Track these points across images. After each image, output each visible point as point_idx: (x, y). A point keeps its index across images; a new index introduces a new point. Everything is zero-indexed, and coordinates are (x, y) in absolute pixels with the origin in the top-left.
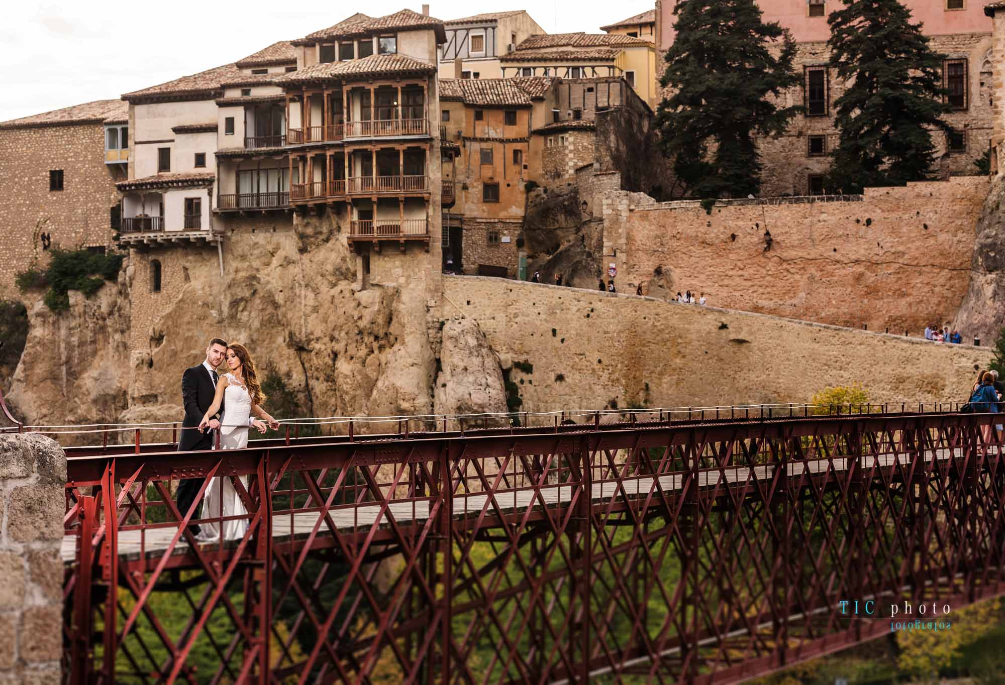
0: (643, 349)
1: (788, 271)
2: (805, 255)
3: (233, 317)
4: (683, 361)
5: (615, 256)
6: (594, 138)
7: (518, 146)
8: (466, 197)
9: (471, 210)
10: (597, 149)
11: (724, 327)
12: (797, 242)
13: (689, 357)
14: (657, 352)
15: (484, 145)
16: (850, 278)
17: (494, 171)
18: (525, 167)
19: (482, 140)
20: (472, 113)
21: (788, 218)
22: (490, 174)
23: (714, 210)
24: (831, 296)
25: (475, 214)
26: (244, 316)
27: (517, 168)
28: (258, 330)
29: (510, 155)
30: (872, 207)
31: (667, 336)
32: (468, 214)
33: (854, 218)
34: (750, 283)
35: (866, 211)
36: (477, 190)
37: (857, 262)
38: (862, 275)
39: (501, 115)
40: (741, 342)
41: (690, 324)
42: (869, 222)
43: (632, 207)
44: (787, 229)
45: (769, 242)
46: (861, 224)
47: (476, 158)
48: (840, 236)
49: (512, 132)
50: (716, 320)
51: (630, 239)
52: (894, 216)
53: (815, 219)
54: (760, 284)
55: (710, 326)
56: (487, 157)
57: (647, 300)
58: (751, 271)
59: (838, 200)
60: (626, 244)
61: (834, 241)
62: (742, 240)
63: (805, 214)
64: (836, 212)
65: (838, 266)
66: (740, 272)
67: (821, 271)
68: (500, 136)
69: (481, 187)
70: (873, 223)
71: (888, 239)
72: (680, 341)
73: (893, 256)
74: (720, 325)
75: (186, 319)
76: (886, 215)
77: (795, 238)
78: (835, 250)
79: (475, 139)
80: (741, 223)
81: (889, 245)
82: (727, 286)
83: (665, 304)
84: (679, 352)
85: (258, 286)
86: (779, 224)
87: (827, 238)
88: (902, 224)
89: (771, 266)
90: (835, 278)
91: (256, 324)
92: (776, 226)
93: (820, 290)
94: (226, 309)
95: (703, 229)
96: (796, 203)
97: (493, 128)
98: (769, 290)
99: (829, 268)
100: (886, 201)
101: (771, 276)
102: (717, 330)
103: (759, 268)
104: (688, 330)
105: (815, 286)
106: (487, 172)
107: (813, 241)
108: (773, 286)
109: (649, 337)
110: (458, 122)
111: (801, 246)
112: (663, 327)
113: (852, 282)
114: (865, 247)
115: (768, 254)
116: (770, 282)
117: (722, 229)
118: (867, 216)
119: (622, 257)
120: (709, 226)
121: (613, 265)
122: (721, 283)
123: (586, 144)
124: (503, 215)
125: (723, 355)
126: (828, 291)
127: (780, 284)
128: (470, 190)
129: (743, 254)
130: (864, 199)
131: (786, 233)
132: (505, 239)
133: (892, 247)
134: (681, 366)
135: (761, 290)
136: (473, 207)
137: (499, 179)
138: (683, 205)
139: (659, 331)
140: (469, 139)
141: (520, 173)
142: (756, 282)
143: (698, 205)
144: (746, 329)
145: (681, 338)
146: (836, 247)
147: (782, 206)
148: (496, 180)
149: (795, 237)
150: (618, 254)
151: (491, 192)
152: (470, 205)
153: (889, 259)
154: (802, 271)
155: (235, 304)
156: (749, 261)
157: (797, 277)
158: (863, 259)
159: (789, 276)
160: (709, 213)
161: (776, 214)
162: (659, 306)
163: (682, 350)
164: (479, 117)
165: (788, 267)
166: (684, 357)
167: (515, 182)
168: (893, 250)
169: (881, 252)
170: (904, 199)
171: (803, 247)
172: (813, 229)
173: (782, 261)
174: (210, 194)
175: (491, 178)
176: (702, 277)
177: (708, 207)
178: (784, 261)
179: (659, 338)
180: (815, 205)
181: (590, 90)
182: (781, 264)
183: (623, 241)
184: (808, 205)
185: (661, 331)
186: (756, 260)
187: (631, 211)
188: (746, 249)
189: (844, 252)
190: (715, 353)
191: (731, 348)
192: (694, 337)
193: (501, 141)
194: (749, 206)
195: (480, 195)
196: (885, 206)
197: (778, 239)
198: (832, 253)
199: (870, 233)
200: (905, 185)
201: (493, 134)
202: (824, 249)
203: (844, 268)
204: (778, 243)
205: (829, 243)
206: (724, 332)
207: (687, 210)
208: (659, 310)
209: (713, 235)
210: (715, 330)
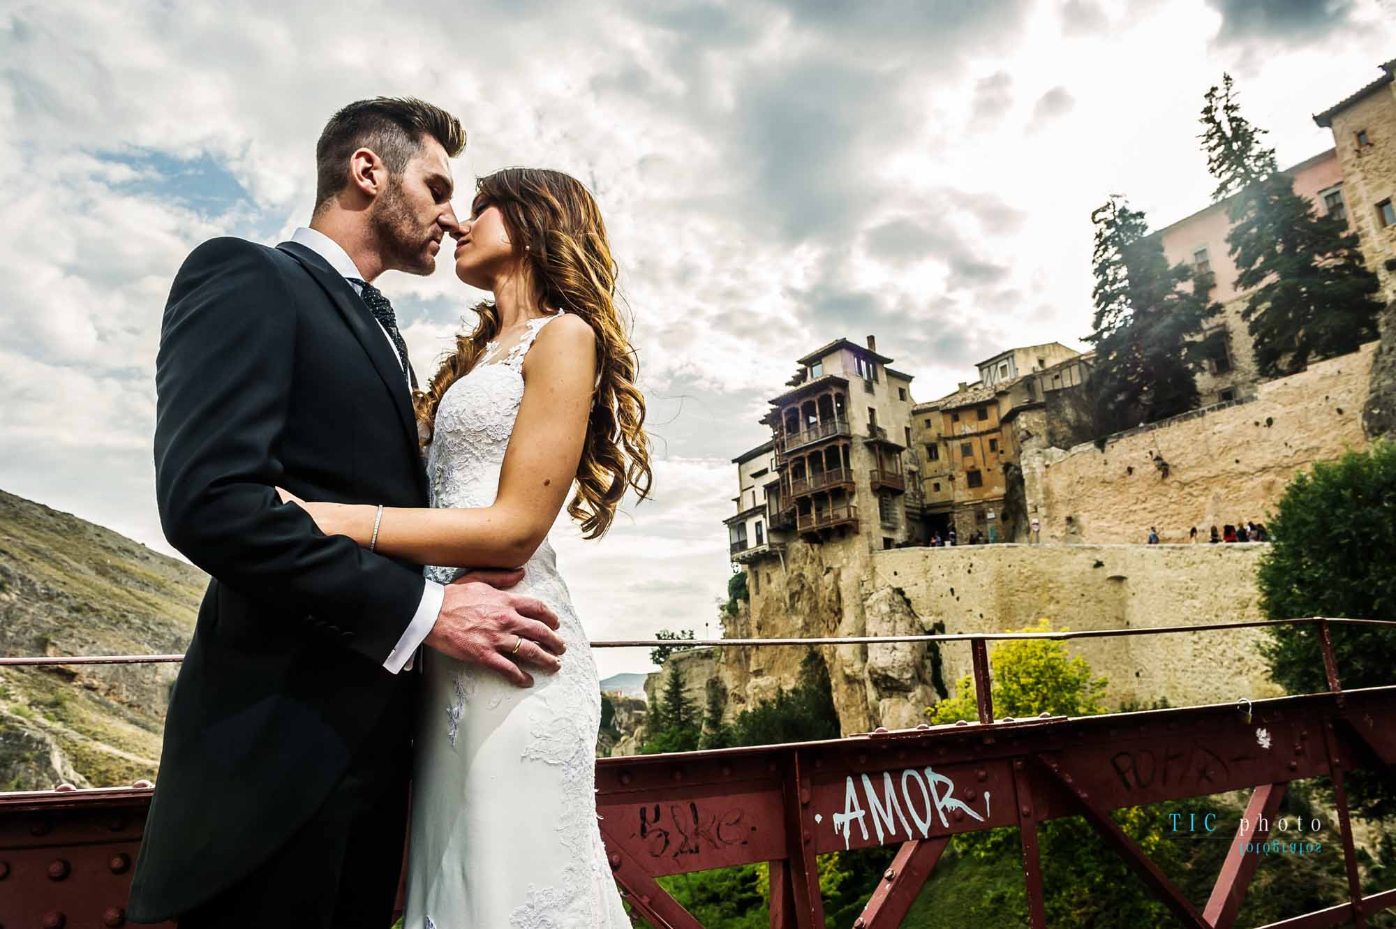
0: (1012, 598)
1: (1191, 494)
2: (1205, 473)
3: (793, 606)
4: (1057, 606)
5: (1036, 511)
6: (1044, 413)
7: (993, 436)
8: (953, 486)
9: (960, 496)
10: (1049, 423)
11: (1099, 564)
12: (1195, 462)
13: (1063, 602)
14: (1027, 600)
15: (963, 441)
16: (1260, 489)
17: (975, 461)
18: (1002, 452)
19: (960, 437)
20: (949, 417)
21: (1181, 438)
22: (972, 464)
23: (1108, 447)
24: (1241, 513)
25: (964, 499)
26: (799, 605)
27: (994, 455)
28: (808, 615)
29: (987, 445)
30: (1270, 404)
31: (1036, 582)
32: (957, 500)
33: (1252, 421)
34: (1154, 515)
35: (1264, 410)
36: (962, 478)
37: (1264, 470)
38: (1273, 483)
39: (974, 414)
40: (1120, 579)
41: (1060, 566)
42: (1270, 422)
43: (1047, 463)
44: (1181, 450)
45: (1164, 468)
46: (1260, 426)
47: (958, 453)
48: (1240, 445)
49: (984, 425)
50: (1089, 558)
51: (1048, 492)
52: (1298, 408)
53: (1210, 432)
54: (1165, 513)
55: (1083, 566)
56: (967, 451)
57: (1009, 547)
58: (1154, 502)
59: (1230, 405)
60: (1045, 499)
61: (1234, 452)
62: (1138, 471)
63: (1197, 429)
64: (1231, 419)
65: (1245, 478)
66: (1143, 506)
67: (1227, 487)
68: (975, 431)
69: (964, 476)
70: (1275, 422)
71: (1297, 436)
72: (1051, 585)
73: (1306, 455)
74: (1095, 562)
75: (771, 612)
76: (1288, 409)
77: (1191, 458)
78: (1237, 461)
79: (954, 438)
80: (1134, 454)
81: (1298, 442)
82: (1133, 522)
83: (1029, 548)
84: (1052, 598)
85: (804, 581)
86: (1172, 446)
87: (1226, 450)
88: (1310, 414)
89: (1173, 493)
90: (1243, 493)
91: (807, 610)
92: (1169, 450)
93: (1228, 509)
94: (787, 600)
95: (1102, 468)
96: (1185, 420)
97: (968, 426)
98: (1175, 518)
99: (1234, 483)
100: (1286, 393)
101: (1174, 503)
102: (1091, 570)
103: (1161, 497)
104: (1058, 573)
105: (1222, 505)
106: (969, 462)
107: (1211, 456)
108: (1179, 514)
109: (1016, 585)
110: (938, 427)
111: (1200, 465)
112: (1030, 573)
113: (1262, 492)
114: (1272, 450)
115: (1168, 480)
116: (1174, 510)
117: (1118, 464)
118: (1267, 416)
119: (1043, 511)
120: (1106, 464)
121: (1035, 521)
122: (1127, 520)
123: (1036, 420)
124: (987, 495)
125: (1101, 596)
126: (1237, 508)
127: (1185, 510)
128: (957, 480)
129: (1142, 486)
130: (1259, 397)
131: (1182, 454)
132: (990, 516)
133: (1303, 444)
134: (1055, 612)
135: (1167, 520)
136: (961, 493)
137: (981, 467)
138: (1080, 449)
139: (1027, 577)
140: (949, 439)
141: (997, 458)
142: (1161, 512)
143: (1092, 446)
144: (1121, 563)
145: (1051, 581)
146: (1238, 458)
147: (1172, 427)
148: (977, 467)
149: (1192, 456)
150: (1039, 509)
151: (974, 479)
152: (958, 492)
153: (1302, 459)
154: (1207, 492)
155: (792, 596)
156: (1150, 492)
157: (1202, 499)
158: (1271, 465)
159: (1194, 499)
160: (1103, 451)
161: (1168, 437)
162: (1023, 551)
163: (1055, 596)
164: (956, 419)
165: (1191, 490)
166: (1058, 602)
167: (994, 466)
168: (1305, 447)
169: (1290, 453)
170: (1307, 386)
171: (1203, 466)
172: (1209, 443)
173: (1183, 485)
174: (765, 517)
175: (973, 467)
176: (1109, 517)
177: (1101, 445)
178: (1185, 484)
179: (1027, 585)
180: (1206, 417)
181: (1057, 377)
182: (1183, 489)
183: (1041, 496)
184: (1199, 420)
185: (1028, 577)
186: (1156, 489)
187: (1047, 466)
188: (1144, 479)
189: (1247, 462)
190: (1092, 594)
191: (1109, 588)
192: (1066, 579)
193: (976, 435)
194: (1140, 435)
195: (966, 483)
196: (1285, 399)
197: (1175, 463)
198: (1235, 465)
199: (1274, 433)
200: (1306, 370)
201: (968, 430)
202: (1226, 463)
203: (1252, 479)
204: (1175, 467)
205: (1229, 456)
206: (1099, 570)
207: (1083, 452)
208: (1024, 556)
209: (1111, 472)
210: (1089, 569)
